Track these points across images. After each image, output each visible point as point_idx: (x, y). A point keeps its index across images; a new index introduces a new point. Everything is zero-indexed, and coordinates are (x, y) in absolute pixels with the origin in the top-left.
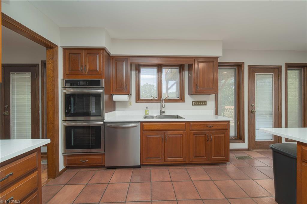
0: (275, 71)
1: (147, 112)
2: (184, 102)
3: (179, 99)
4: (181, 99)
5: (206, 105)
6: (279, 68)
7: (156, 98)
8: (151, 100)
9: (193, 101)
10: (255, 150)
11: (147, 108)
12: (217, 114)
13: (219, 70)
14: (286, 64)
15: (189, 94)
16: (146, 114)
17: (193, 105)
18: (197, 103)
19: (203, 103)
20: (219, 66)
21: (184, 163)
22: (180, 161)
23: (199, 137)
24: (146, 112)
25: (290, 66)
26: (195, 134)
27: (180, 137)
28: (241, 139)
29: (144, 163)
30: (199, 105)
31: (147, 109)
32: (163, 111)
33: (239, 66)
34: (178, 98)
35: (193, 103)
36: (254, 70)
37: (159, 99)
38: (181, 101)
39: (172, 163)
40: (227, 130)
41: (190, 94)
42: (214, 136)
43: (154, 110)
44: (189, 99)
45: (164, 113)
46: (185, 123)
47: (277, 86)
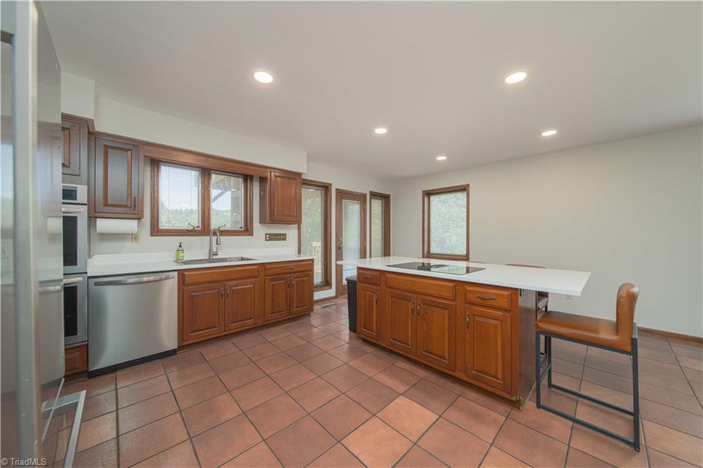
0: (361, 198)
1: (181, 255)
2: (252, 235)
3: (243, 229)
4: (247, 230)
5: (285, 239)
6: (364, 196)
7: (198, 227)
8: (188, 230)
9: (266, 234)
10: (343, 296)
11: (180, 246)
12: (299, 252)
13: (303, 189)
14: (371, 192)
15: (260, 223)
16: (177, 257)
17: (266, 240)
18: (272, 237)
19: (282, 237)
20: (303, 184)
21: (256, 325)
22: (251, 323)
23: (278, 284)
24: (177, 255)
25: (374, 195)
26: (272, 280)
27: (251, 288)
28: (328, 285)
29: (184, 343)
30: (275, 240)
31: (180, 249)
32: (215, 250)
33: (326, 188)
34: (241, 228)
35: (266, 237)
36: (342, 194)
37: (205, 229)
38: (247, 234)
39: (239, 330)
40: (310, 271)
41: (262, 221)
42: (297, 281)
43: (196, 252)
44: (260, 230)
45: (217, 254)
46: (257, 267)
47: (363, 216)
